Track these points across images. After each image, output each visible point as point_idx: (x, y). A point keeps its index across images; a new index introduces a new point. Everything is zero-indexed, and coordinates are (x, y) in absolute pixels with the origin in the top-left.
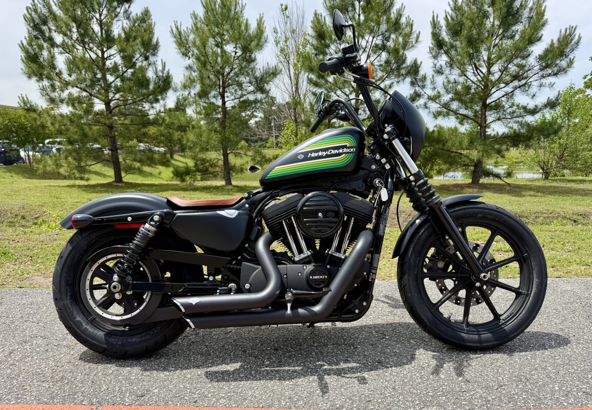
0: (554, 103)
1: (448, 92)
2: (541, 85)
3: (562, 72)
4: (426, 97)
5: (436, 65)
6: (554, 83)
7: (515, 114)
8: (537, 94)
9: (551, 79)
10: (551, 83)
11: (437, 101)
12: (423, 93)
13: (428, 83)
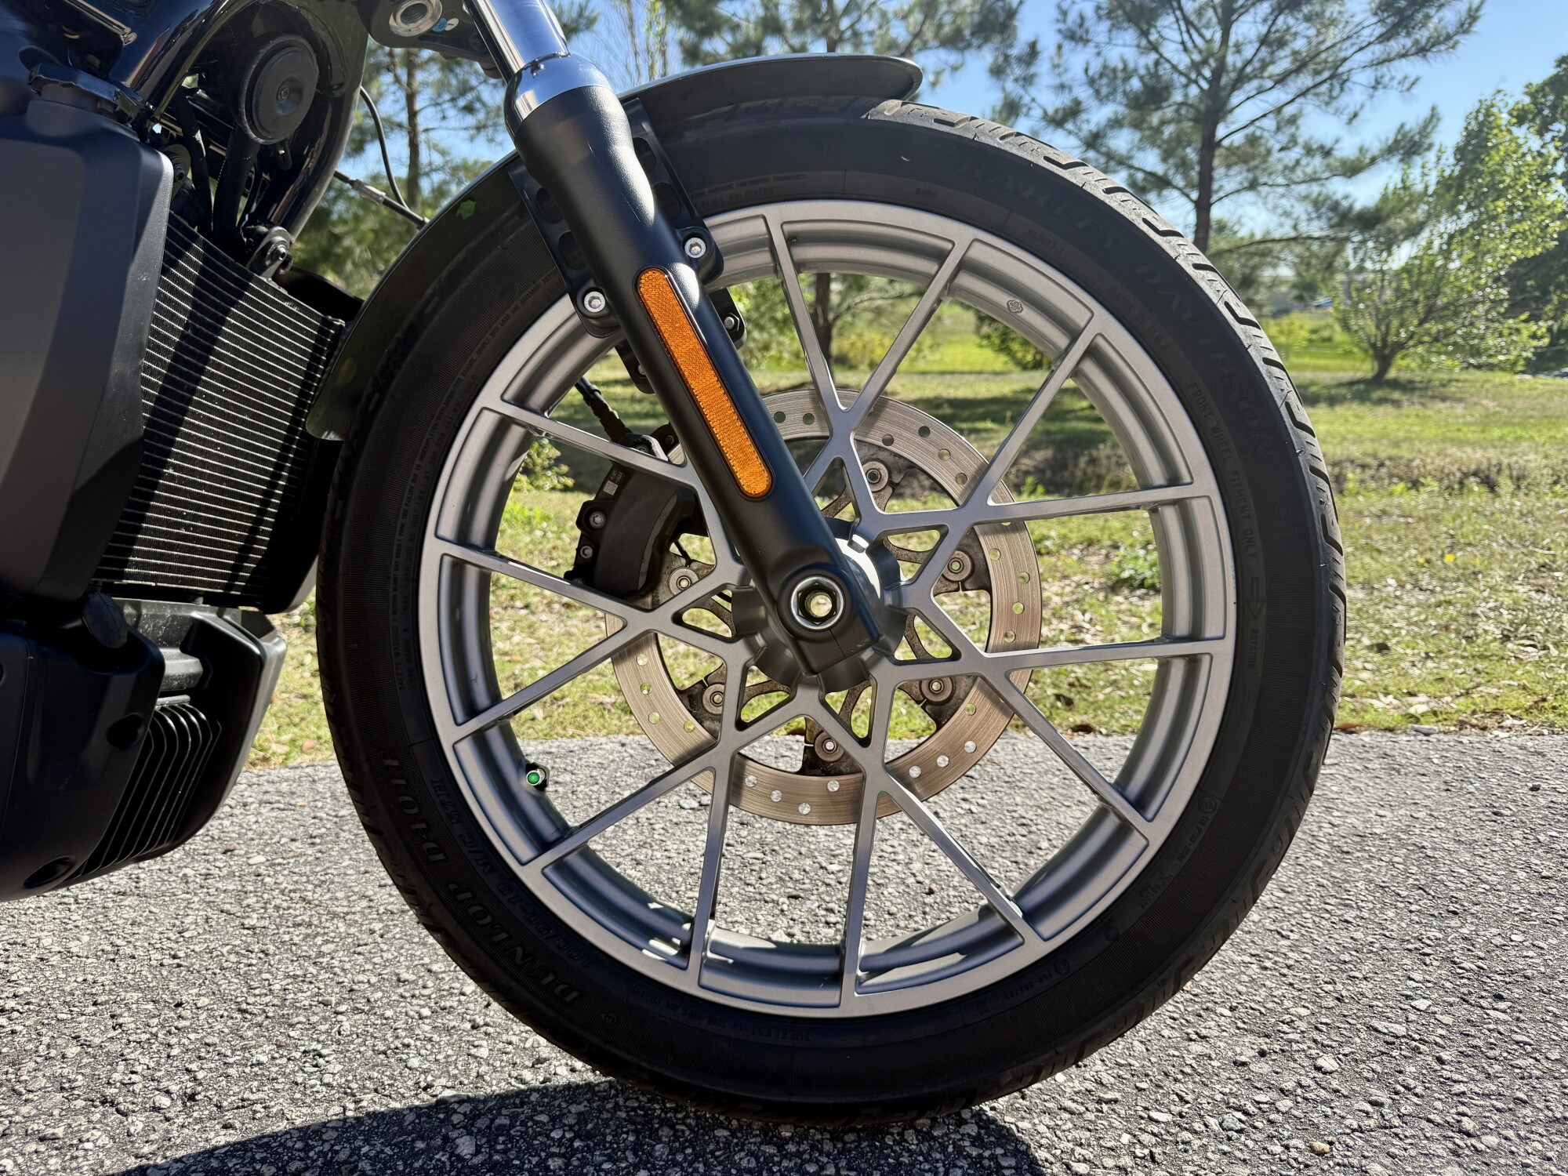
0: (1415, 144)
1: (1101, 98)
2: (1377, 84)
3: (1443, 47)
4: (1037, 113)
5: (1064, 13)
6: (1417, 79)
7: (1299, 174)
8: (1362, 115)
9: (1410, 67)
10: (1405, 78)
11: (1069, 126)
12: (1026, 99)
13: (1042, 67)
